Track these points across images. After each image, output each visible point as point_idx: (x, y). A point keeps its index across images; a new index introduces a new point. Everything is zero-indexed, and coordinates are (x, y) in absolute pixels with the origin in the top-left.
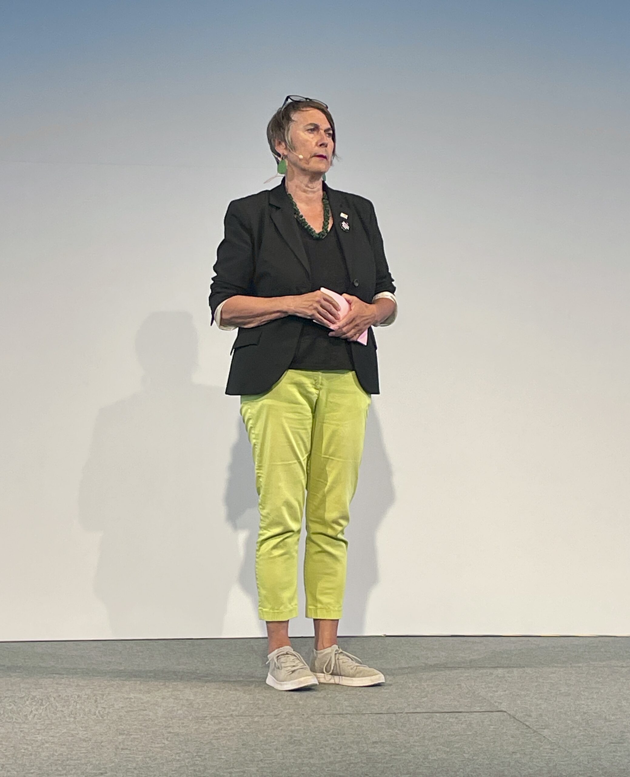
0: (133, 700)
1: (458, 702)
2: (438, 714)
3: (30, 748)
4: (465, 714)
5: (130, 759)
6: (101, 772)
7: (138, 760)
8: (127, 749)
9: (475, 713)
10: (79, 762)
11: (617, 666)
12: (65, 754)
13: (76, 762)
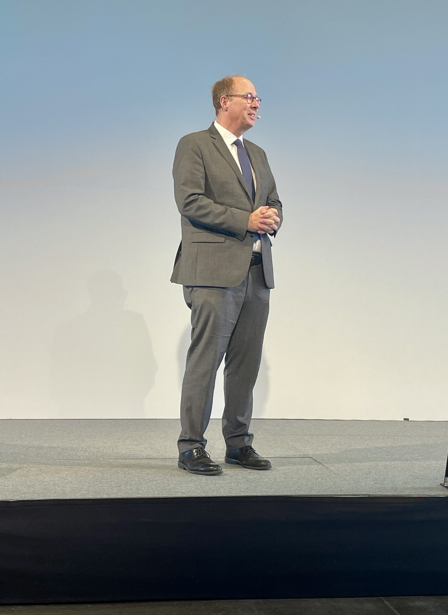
0: (130, 449)
1: (288, 452)
2: (279, 459)
3: (83, 473)
4: (292, 458)
5: (132, 479)
6: (119, 485)
7: (136, 480)
8: (130, 474)
9: (297, 458)
10: (107, 480)
11: (363, 435)
12: (100, 476)
13: (106, 480)
